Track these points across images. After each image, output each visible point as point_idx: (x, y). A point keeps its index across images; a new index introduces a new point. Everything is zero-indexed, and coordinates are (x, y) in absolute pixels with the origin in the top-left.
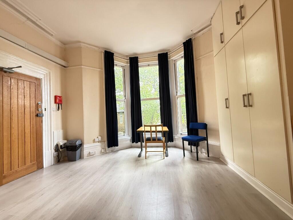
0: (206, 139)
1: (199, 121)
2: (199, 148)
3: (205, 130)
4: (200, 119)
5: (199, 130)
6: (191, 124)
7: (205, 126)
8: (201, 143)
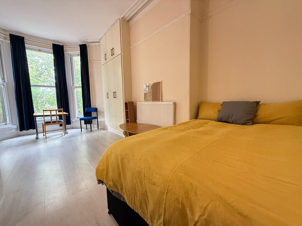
0: (96, 118)
1: (92, 107)
2: (92, 125)
3: (96, 112)
4: (93, 105)
5: (92, 112)
6: (86, 109)
7: (96, 110)
8: (93, 120)
